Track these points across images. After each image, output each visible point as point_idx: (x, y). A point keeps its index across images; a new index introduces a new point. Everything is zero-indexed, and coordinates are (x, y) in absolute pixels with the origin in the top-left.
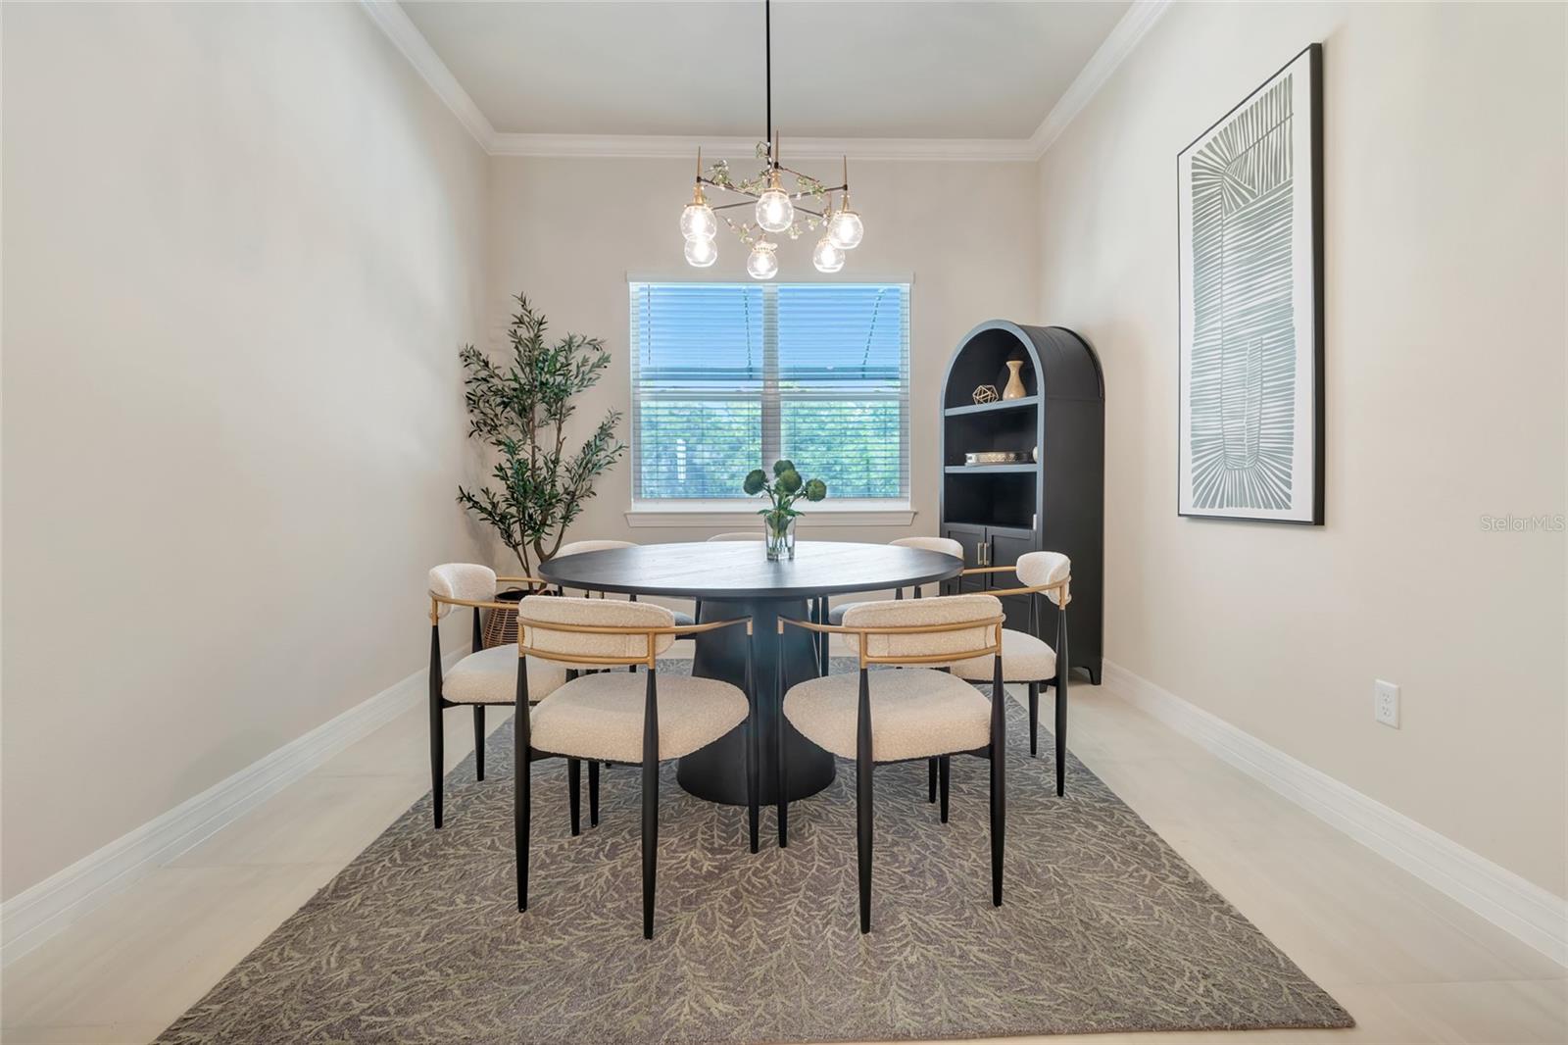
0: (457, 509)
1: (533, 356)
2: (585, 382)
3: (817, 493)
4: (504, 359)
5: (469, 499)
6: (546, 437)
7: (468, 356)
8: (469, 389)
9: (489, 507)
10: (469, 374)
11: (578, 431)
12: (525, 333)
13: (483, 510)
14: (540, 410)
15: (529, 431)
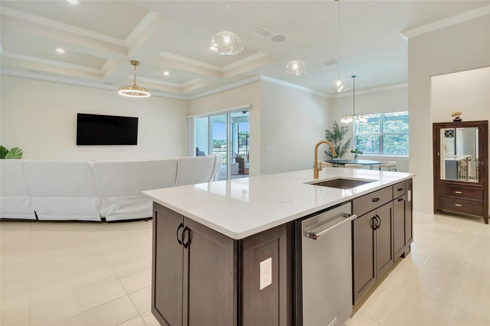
0: (324, 154)
1: (336, 131)
2: (344, 134)
3: (362, 153)
4: (332, 131)
5: (326, 152)
6: (338, 144)
7: (327, 131)
8: (326, 136)
9: (329, 154)
10: (326, 133)
11: (343, 142)
12: (335, 126)
13: (328, 154)
14: (338, 138)
15: (336, 142)
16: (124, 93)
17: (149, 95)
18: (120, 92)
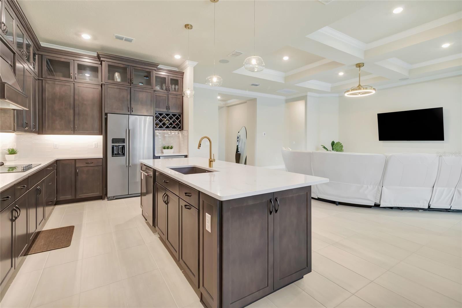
16: (348, 95)
17: (374, 92)
18: (346, 95)
